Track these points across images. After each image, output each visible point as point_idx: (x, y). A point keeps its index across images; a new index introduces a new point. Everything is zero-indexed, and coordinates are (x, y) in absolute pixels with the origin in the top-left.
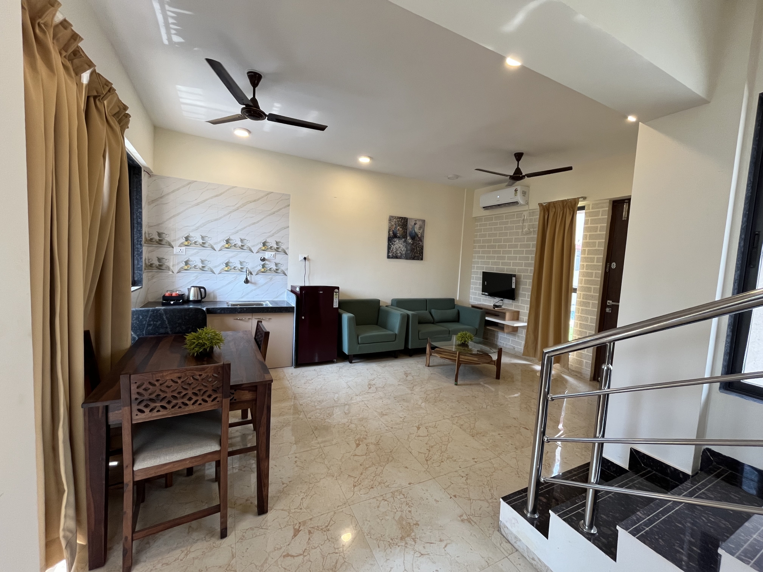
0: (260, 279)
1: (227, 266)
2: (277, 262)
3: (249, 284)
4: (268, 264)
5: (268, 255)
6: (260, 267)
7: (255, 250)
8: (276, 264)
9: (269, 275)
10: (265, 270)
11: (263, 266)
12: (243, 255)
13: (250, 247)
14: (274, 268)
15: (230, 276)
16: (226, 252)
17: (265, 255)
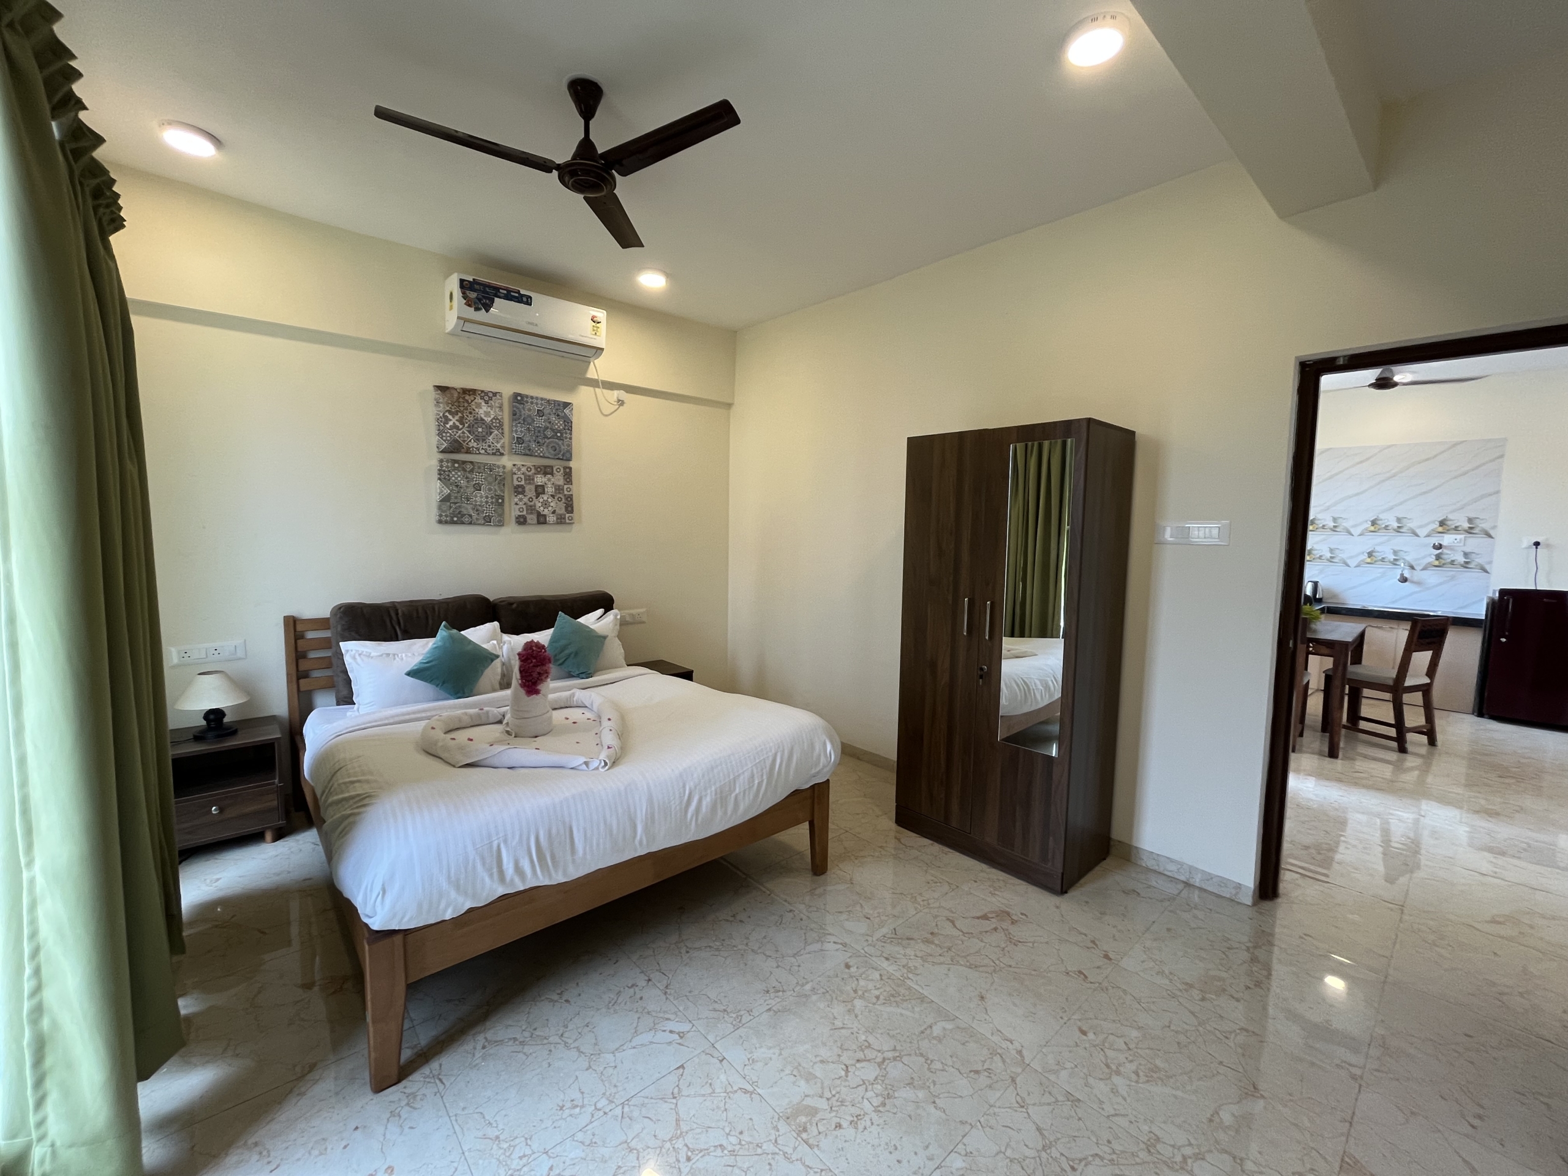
0: (1432, 577)
1: (1369, 557)
2: (1468, 550)
3: (1407, 583)
4: (1447, 554)
5: (1447, 540)
6: (1432, 559)
7: (1422, 532)
8: (1466, 555)
9: (1449, 572)
10: (1440, 561)
11: (1438, 557)
12: (1401, 542)
13: (1415, 529)
14: (1461, 559)
15: (1376, 571)
16: (1370, 537)
17: (1443, 540)
